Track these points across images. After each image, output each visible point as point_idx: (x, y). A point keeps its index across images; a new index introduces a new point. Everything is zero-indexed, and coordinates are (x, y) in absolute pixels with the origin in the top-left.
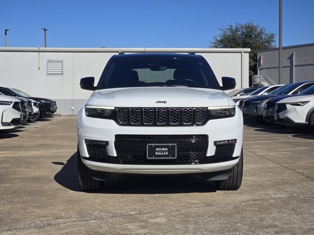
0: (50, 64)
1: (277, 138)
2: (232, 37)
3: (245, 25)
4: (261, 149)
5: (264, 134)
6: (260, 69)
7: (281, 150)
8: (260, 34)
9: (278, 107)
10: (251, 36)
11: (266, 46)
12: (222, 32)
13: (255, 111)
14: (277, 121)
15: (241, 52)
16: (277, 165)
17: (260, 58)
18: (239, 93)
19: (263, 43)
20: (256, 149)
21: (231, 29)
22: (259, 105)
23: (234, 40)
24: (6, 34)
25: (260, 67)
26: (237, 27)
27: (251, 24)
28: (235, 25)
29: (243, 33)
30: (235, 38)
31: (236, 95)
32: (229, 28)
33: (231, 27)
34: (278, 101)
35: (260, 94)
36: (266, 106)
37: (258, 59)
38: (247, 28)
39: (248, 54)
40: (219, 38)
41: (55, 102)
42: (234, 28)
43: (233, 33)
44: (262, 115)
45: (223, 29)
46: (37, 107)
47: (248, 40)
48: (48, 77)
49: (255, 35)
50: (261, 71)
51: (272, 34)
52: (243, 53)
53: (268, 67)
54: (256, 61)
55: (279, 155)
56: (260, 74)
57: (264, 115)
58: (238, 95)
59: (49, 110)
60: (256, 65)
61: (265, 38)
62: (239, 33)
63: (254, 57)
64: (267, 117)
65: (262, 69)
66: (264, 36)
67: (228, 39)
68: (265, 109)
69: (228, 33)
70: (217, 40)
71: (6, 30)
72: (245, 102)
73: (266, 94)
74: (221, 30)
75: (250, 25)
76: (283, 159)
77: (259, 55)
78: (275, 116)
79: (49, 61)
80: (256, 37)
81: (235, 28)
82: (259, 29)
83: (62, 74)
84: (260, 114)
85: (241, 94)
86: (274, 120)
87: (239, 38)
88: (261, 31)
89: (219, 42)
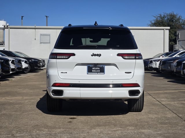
0: (42, 37)
1: (182, 88)
2: (161, 22)
3: (169, 14)
4: (167, 98)
5: (173, 85)
6: (178, 41)
7: (182, 99)
8: (179, 19)
9: (183, 66)
10: (173, 21)
11: (182, 27)
12: (155, 18)
13: (169, 67)
14: (183, 75)
15: (164, 30)
16: (175, 115)
17: (179, 34)
18: (162, 55)
19: (180, 25)
20: (163, 98)
21: (160, 17)
22: (172, 64)
23: (162, 23)
24: (22, 19)
25: (179, 40)
26: (164, 15)
27: (173, 13)
28: (163, 14)
29: (168, 19)
30: (163, 22)
31: (159, 57)
33: (161, 15)
34: (184, 61)
35: (174, 56)
36: (176, 65)
37: (177, 35)
38: (171, 15)
39: (168, 31)
40: (153, 22)
41: (44, 60)
42: (163, 16)
43: (162, 19)
44: (174, 71)
45: (156, 16)
46: (27, 64)
47: (171, 23)
48: (41, 45)
50: (179, 42)
52: (165, 30)
53: (183, 39)
54: (176, 36)
55: (179, 104)
56: (179, 44)
57: (175, 71)
58: (161, 57)
59: (37, 66)
60: (176, 38)
61: (182, 22)
62: (165, 19)
63: (175, 34)
64: (177, 72)
65: (180, 41)
66: (181, 21)
67: (158, 22)
68: (175, 67)
69: (159, 19)
70: (152, 23)
71: (22, 17)
72: (162, 62)
73: (179, 56)
74: (155, 17)
75: (173, 14)
76: (181, 109)
77: (178, 32)
78: (182, 72)
79: (41, 35)
80: (176, 21)
82: (178, 17)
83: (50, 43)
84: (172, 70)
85: (163, 56)
86: (181, 74)
87: (165, 22)
88: (179, 18)
89: (153, 24)
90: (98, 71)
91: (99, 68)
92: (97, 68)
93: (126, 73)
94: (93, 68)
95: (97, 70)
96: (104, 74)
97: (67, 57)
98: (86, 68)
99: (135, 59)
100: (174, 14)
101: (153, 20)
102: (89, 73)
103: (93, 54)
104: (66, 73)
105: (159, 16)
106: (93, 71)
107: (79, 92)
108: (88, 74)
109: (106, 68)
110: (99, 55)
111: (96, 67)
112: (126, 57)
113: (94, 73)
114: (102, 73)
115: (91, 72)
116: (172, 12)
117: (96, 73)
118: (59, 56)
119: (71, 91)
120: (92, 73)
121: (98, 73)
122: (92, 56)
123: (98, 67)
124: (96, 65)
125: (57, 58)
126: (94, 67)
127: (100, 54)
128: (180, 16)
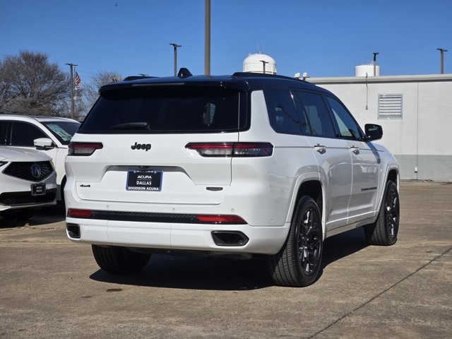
48: (380, 121)
71: (375, 54)
79: (381, 97)
83: (401, 116)
90: (148, 183)
91: (150, 177)
92: (146, 177)
93: (208, 188)
94: (139, 177)
95: (147, 180)
96: (160, 190)
98: (125, 174)
99: (233, 155)
102: (129, 188)
104: (89, 186)
106: (138, 183)
108: (127, 189)
109: (166, 176)
110: (147, 147)
111: (145, 174)
112: (208, 152)
113: (139, 188)
114: (155, 188)
115: (134, 185)
117: (144, 188)
120: (135, 188)
121: (148, 188)
122: (133, 148)
123: (149, 174)
124: (145, 169)
126: (140, 174)
127: (149, 145)
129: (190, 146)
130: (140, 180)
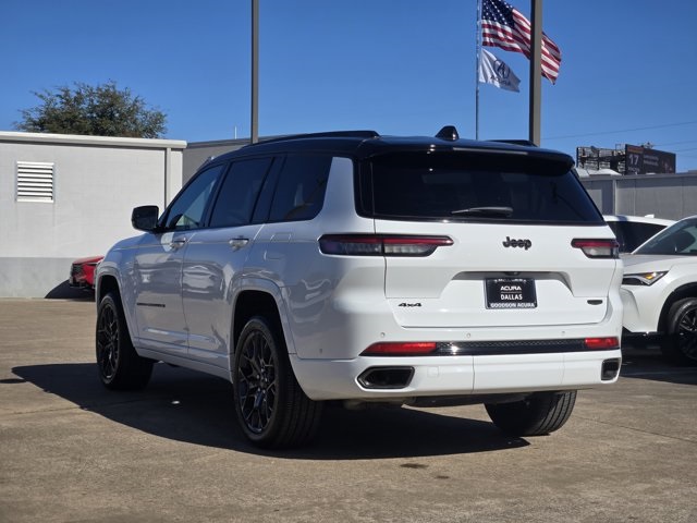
2: (68, 116)
3: (99, 89)
8: (133, 111)
10: (112, 117)
12: (43, 102)
15: (165, 149)
21: (65, 97)
23: (72, 121)
26: (79, 93)
27: (113, 87)
28: (76, 89)
29: (94, 107)
30: (76, 117)
32: (63, 94)
33: (67, 92)
38: (104, 95)
40: (36, 116)
42: (73, 95)
43: (72, 106)
45: (44, 94)
49: (122, 115)
51: (160, 114)
52: (169, 150)
61: (143, 122)
62: (84, 106)
66: (139, 117)
67: (57, 118)
69: (59, 105)
70: (30, 119)
74: (41, 96)
75: (111, 90)
80: (123, 117)
81: (75, 95)
87: (85, 118)
88: (134, 105)
89: (35, 124)
90: (517, 297)
91: (519, 288)
92: (513, 288)
93: (590, 302)
94: (502, 288)
95: (515, 293)
96: (536, 306)
97: (420, 251)
98: (479, 286)
100: (117, 89)
101: (36, 107)
102: (492, 305)
103: (508, 238)
104: (420, 305)
105: (60, 96)
106: (503, 297)
107: (470, 369)
108: (488, 307)
109: (539, 284)
110: (526, 244)
111: (511, 284)
113: (506, 305)
114: (529, 304)
115: (499, 300)
116: (111, 84)
117: (514, 305)
118: (392, 244)
119: (443, 370)
120: (502, 305)
121: (519, 305)
122: (506, 245)
123: (517, 284)
124: (509, 276)
125: (383, 254)
126: (504, 284)
127: (529, 241)
128: (136, 101)
129: (577, 243)
130: (506, 293)
